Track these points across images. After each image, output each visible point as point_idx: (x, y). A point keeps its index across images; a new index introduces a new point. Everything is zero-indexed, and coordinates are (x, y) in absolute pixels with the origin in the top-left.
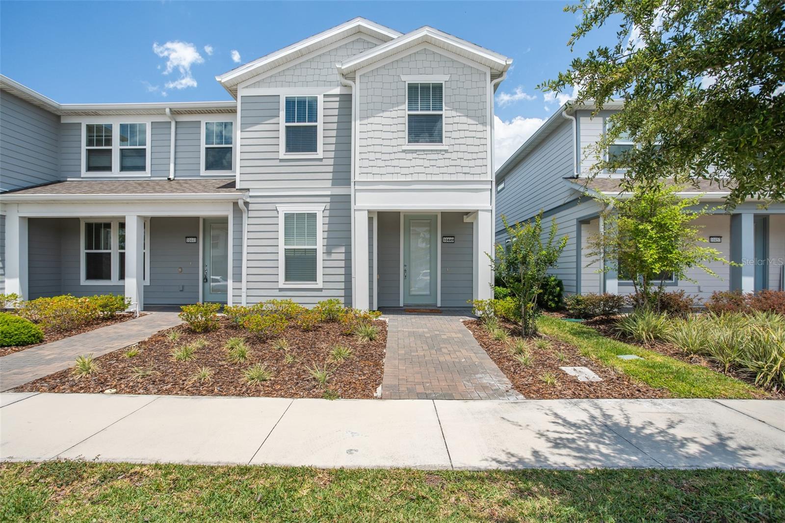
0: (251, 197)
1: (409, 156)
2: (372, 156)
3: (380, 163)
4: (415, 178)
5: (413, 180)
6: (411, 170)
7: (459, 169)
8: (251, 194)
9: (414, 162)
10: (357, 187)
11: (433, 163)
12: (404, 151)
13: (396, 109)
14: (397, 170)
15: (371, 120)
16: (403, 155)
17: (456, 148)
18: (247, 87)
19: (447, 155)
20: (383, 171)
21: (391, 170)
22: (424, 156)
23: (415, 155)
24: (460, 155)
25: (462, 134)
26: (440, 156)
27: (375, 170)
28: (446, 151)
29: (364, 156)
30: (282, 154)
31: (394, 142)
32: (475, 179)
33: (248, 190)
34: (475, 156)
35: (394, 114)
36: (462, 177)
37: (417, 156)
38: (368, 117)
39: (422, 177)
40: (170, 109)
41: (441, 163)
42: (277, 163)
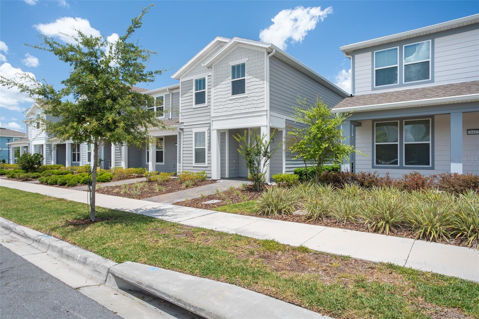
0: (184, 126)
1: (232, 102)
2: (218, 104)
3: (221, 107)
4: (234, 112)
5: (234, 113)
6: (233, 109)
7: (252, 106)
8: (184, 125)
9: (233, 105)
10: (213, 119)
11: (241, 104)
12: (230, 100)
13: (227, 79)
14: (227, 109)
15: (218, 87)
16: (230, 102)
17: (251, 95)
18: (183, 78)
19: (247, 99)
20: (222, 110)
21: (225, 109)
22: (238, 101)
23: (234, 101)
24: (253, 98)
25: (254, 87)
26: (245, 100)
27: (220, 110)
28: (247, 97)
29: (215, 104)
30: (194, 106)
31: (226, 96)
32: (259, 110)
33: (183, 123)
34: (259, 98)
35: (226, 82)
36: (253, 110)
37: (235, 102)
38: (217, 86)
39: (237, 112)
40: (169, 89)
41: (244, 104)
42: (192, 110)
